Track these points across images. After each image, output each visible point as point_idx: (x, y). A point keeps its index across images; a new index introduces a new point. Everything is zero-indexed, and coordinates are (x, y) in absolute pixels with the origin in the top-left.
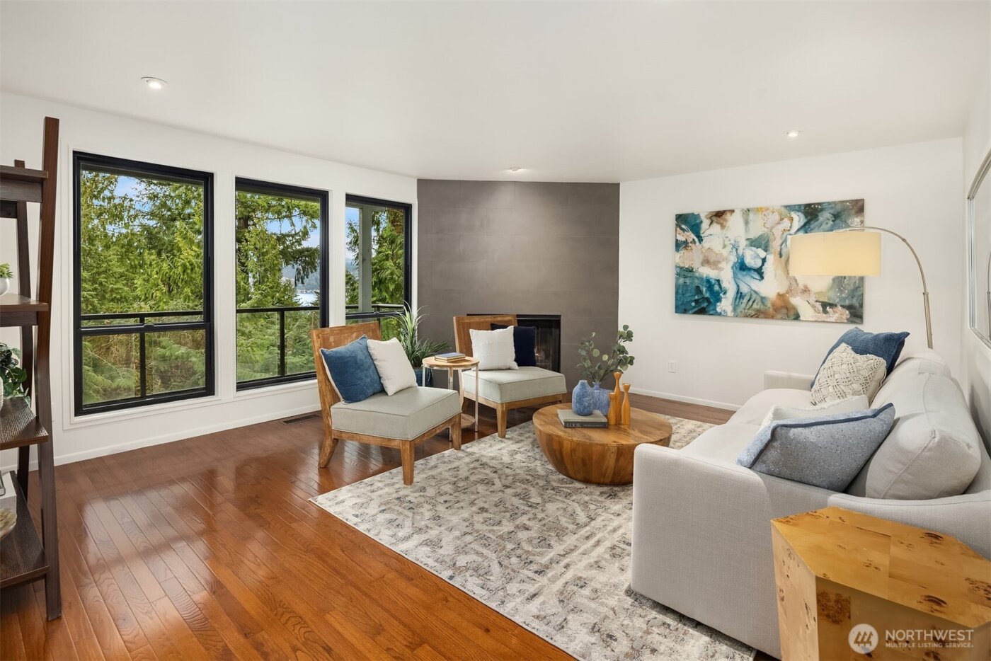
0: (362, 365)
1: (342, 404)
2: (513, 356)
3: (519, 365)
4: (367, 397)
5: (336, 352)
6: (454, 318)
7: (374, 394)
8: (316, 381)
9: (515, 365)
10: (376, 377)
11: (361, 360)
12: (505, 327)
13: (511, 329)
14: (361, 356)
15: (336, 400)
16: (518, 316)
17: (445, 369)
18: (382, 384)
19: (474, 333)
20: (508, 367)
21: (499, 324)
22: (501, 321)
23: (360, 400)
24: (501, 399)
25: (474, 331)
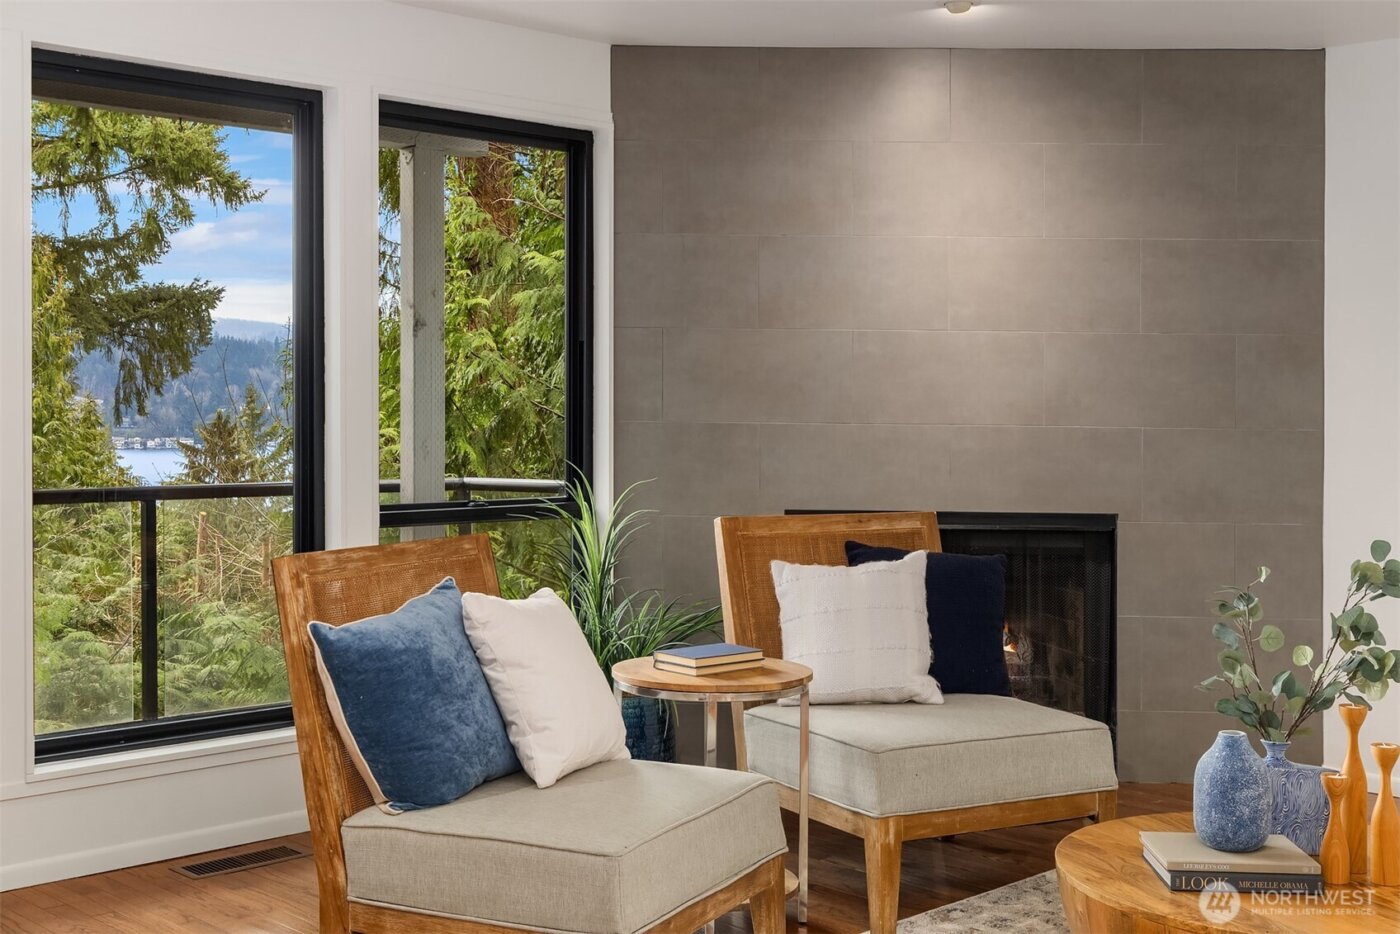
0: (448, 680)
1: (380, 815)
2: (926, 656)
3: (947, 688)
4: (464, 793)
5: (361, 635)
6: (718, 522)
7: (488, 781)
8: (290, 733)
9: (930, 689)
10: (493, 724)
11: (442, 662)
12: (894, 554)
13: (916, 562)
14: (442, 649)
15: (362, 798)
16: (942, 517)
17: (695, 698)
18: (513, 749)
19: (786, 577)
20: (905, 695)
21: (876, 544)
22: (880, 535)
23: (443, 802)
24: (881, 802)
25: (787, 566)
